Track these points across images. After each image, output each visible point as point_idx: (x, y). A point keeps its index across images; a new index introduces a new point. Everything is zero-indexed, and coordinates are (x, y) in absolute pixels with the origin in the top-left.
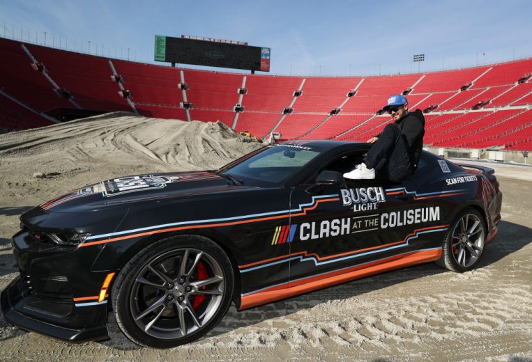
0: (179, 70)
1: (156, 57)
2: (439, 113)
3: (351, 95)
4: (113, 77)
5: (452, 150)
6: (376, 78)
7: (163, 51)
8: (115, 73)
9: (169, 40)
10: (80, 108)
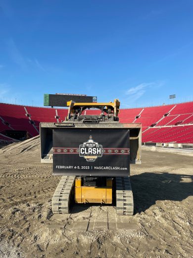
0: (55, 110)
1: (45, 104)
2: (183, 125)
3: (137, 117)
4: (26, 115)
5: (185, 144)
6: (150, 108)
7: (48, 101)
8: (27, 113)
9: (50, 96)
10: (13, 130)
